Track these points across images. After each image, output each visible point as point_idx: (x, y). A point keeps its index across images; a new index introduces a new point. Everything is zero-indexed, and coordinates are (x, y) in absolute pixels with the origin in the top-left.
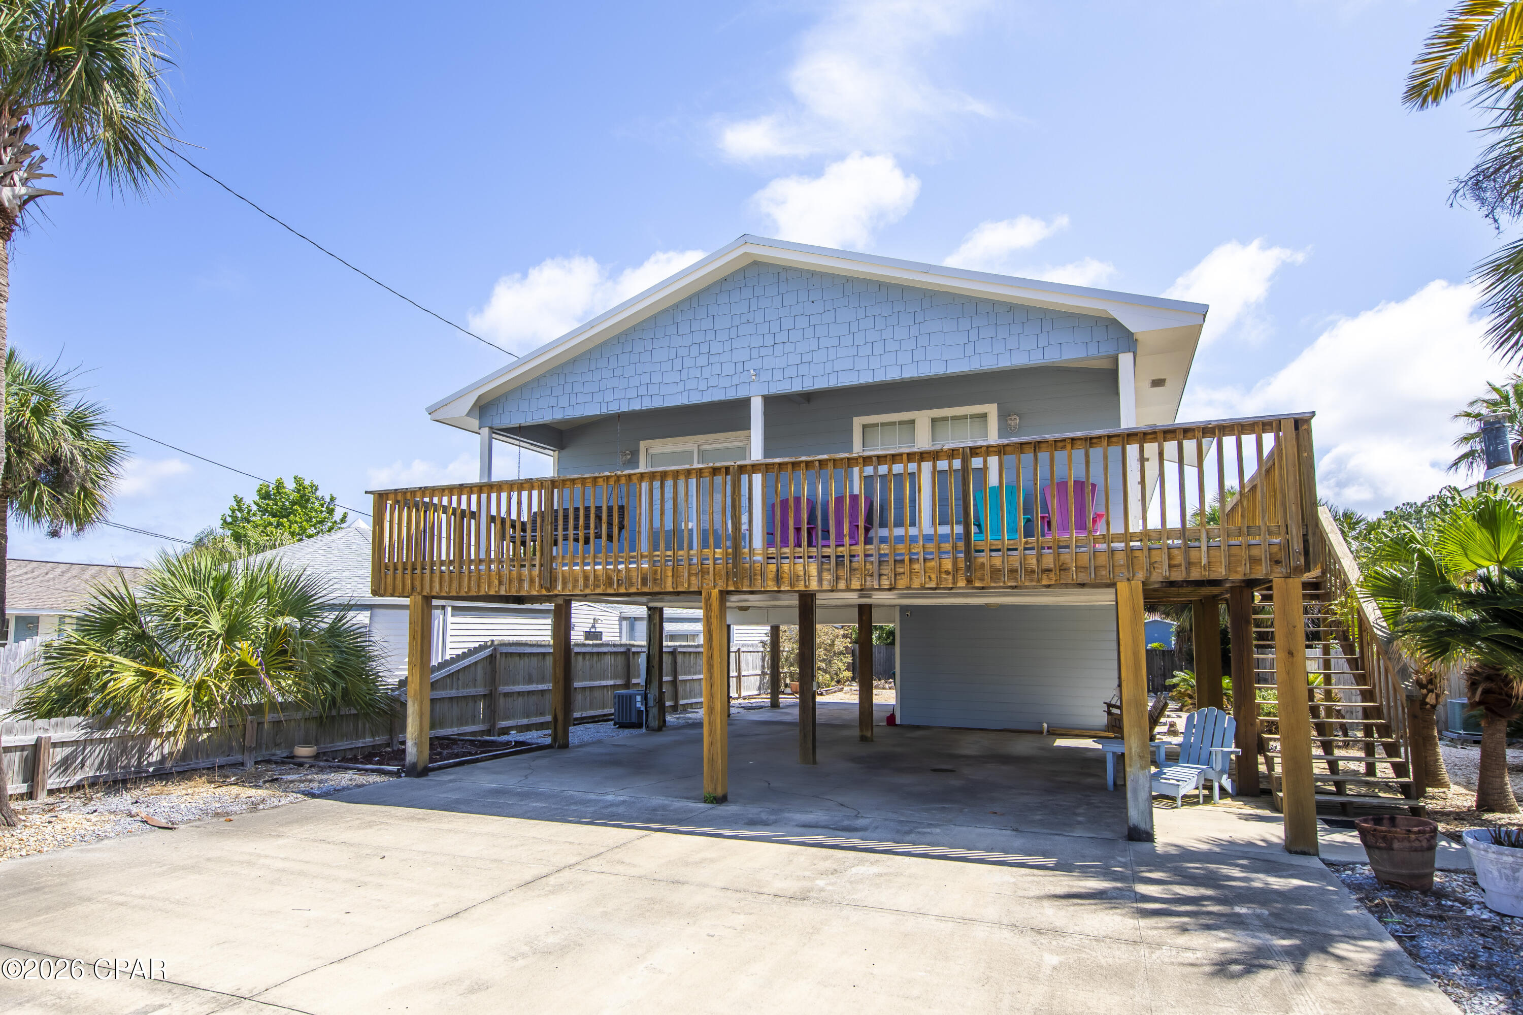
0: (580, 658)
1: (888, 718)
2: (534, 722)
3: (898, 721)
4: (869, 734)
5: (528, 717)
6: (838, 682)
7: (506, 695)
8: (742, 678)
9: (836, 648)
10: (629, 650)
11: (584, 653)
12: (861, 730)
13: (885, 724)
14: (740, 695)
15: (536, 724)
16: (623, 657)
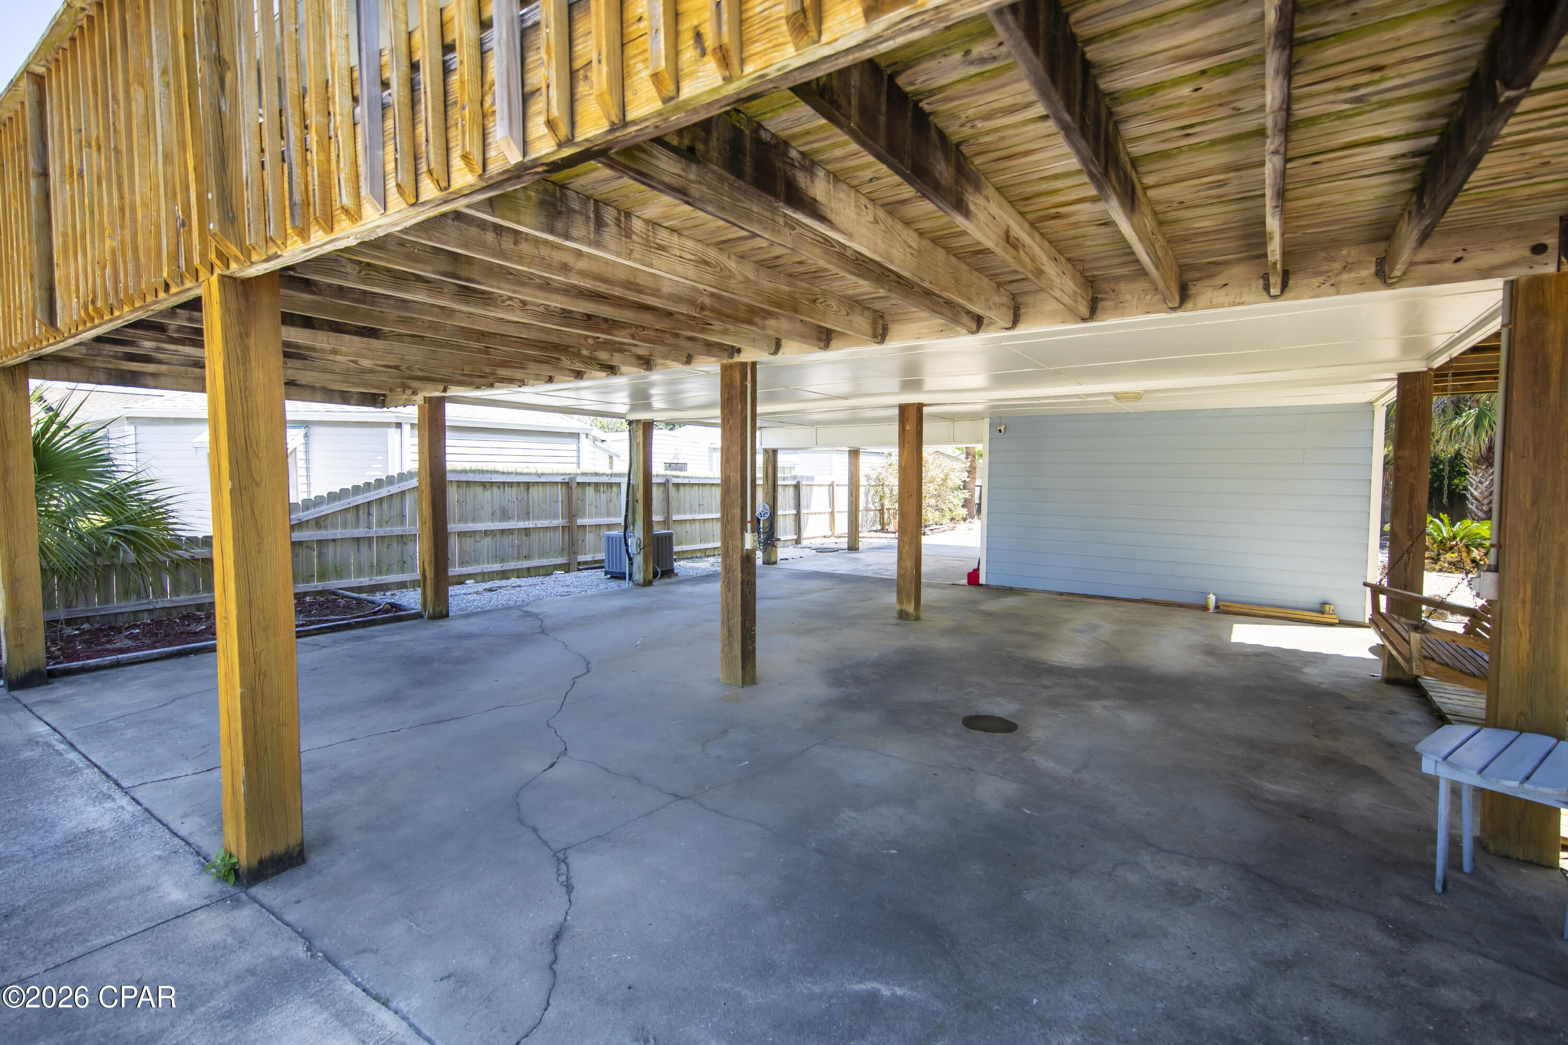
0: (590, 491)
1: (969, 574)
2: (513, 567)
3: (982, 580)
4: (910, 608)
5: (503, 560)
6: (952, 519)
7: (461, 534)
8: (836, 515)
9: (950, 484)
10: (668, 481)
11: (597, 484)
12: (900, 601)
13: (965, 581)
14: (833, 533)
15: (518, 570)
16: (661, 489)
